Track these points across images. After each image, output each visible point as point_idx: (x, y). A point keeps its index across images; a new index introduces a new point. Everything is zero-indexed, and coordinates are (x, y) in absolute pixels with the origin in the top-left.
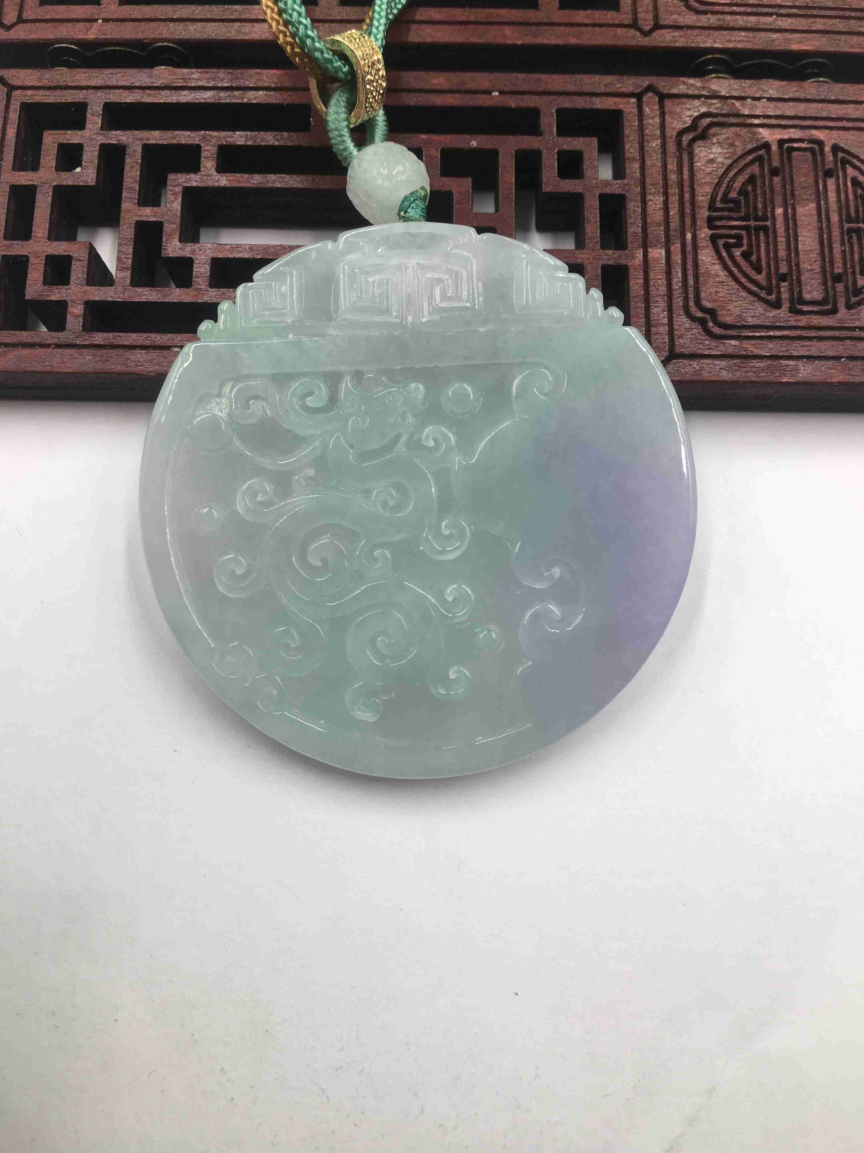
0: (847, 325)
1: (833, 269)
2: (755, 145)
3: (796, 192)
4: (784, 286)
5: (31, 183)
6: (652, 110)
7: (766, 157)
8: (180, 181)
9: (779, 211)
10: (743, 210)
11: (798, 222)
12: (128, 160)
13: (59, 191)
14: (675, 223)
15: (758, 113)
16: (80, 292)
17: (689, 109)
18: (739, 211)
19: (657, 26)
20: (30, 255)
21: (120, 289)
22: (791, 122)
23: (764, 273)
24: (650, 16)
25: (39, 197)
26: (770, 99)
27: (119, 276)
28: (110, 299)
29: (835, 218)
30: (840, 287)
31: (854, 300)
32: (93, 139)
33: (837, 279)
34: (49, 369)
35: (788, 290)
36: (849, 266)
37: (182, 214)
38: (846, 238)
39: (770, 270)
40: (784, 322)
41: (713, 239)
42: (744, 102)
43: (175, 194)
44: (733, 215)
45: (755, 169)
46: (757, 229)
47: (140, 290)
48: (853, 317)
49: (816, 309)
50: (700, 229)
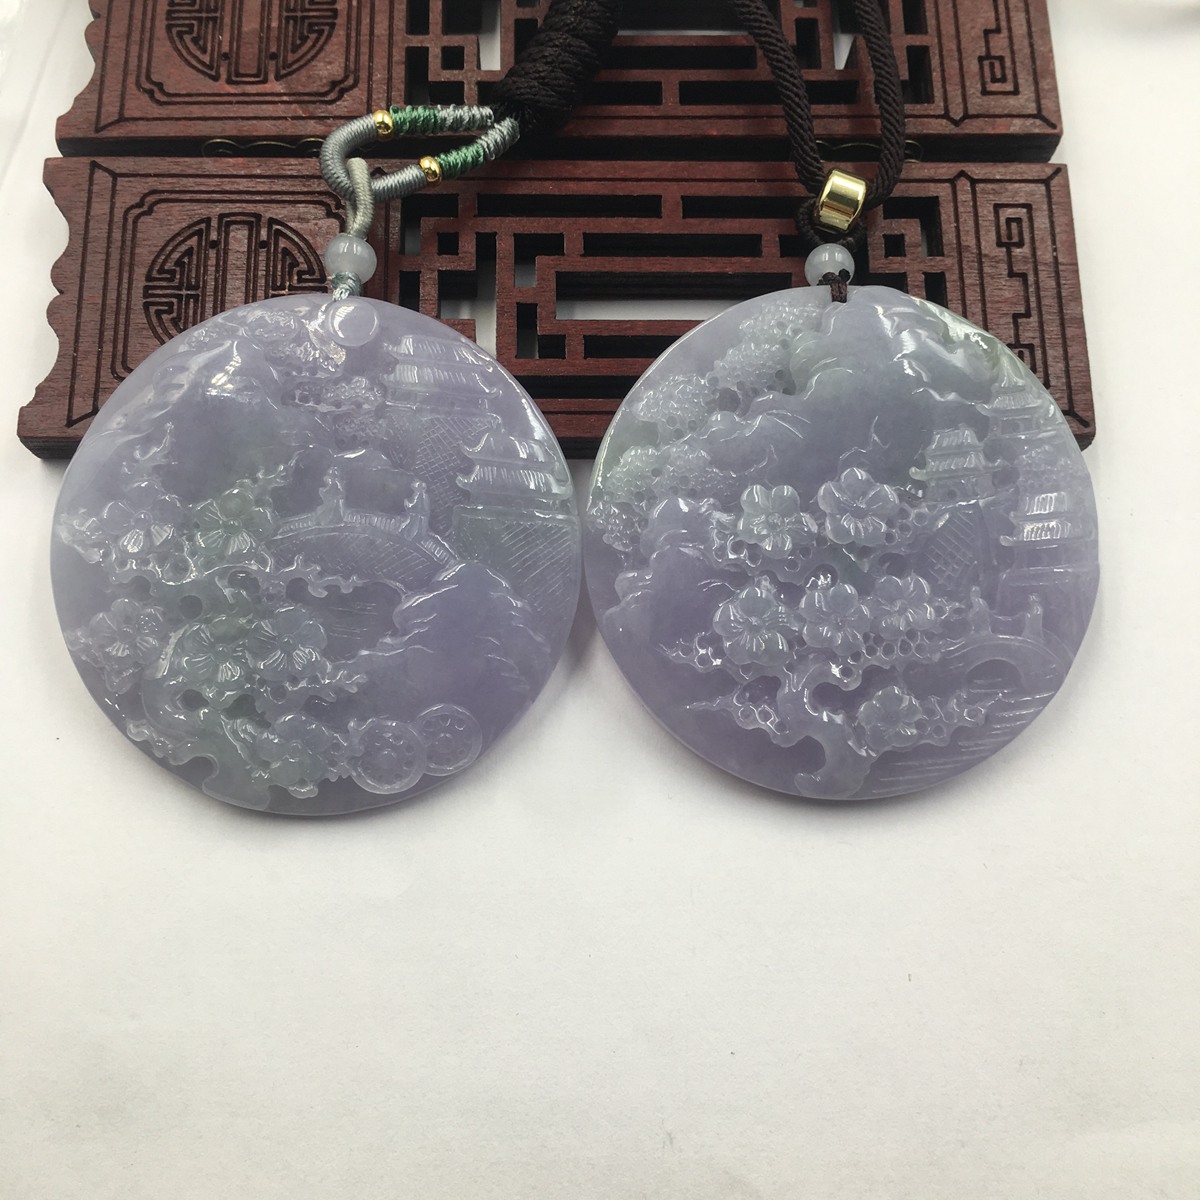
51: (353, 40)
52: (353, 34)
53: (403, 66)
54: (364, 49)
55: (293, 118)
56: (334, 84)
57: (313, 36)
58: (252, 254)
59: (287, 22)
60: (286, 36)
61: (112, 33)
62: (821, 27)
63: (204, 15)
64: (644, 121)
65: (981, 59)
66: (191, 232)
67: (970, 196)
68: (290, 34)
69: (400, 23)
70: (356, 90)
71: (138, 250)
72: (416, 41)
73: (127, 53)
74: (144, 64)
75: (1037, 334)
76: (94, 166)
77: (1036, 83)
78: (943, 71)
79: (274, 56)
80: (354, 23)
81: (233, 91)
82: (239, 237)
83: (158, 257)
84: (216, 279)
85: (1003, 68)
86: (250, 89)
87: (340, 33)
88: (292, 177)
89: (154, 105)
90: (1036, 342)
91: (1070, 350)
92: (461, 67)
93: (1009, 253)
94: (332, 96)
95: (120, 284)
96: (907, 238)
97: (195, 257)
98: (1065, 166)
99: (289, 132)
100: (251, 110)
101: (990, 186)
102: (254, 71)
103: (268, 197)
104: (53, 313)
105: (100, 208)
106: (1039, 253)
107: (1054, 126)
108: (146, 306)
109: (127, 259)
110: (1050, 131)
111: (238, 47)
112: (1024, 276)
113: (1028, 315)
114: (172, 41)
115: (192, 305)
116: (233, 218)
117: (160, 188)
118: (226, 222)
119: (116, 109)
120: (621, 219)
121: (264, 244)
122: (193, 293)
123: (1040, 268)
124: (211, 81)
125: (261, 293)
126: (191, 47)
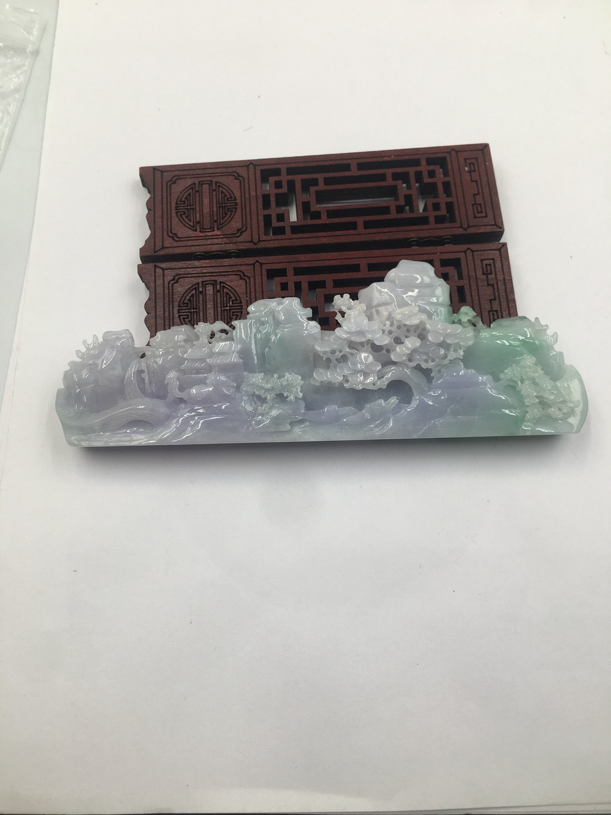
51: (244, 214)
52: (244, 211)
53: (263, 222)
54: (248, 217)
55: (225, 244)
56: (238, 230)
57: (229, 213)
58: (214, 295)
59: (219, 208)
60: (220, 213)
61: (156, 216)
62: (414, 197)
63: (189, 207)
64: (351, 236)
65: (473, 205)
66: (192, 288)
67: (472, 257)
69: (261, 206)
70: (247, 232)
71: (174, 296)
72: (267, 212)
73: (163, 222)
74: (169, 227)
75: (499, 306)
76: (156, 266)
77: (494, 212)
78: (459, 210)
79: (216, 221)
80: (244, 207)
81: (202, 235)
82: (210, 290)
83: (182, 298)
84: (203, 306)
85: (481, 208)
86: (210, 234)
87: (239, 211)
88: (227, 266)
89: (174, 242)
90: (498, 309)
91: (511, 311)
92: (283, 221)
93: (487, 276)
95: (169, 309)
96: (450, 275)
97: (195, 297)
98: (506, 243)
99: (224, 249)
100: (209, 242)
101: (480, 252)
102: (209, 227)
103: (219, 274)
104: (147, 321)
105: (160, 282)
106: (498, 276)
107: (501, 228)
108: (179, 316)
109: (171, 300)
110: (500, 230)
111: (203, 218)
112: (493, 285)
113: (495, 299)
114: (178, 218)
115: (195, 315)
116: (207, 282)
117: (180, 273)
118: (205, 284)
119: (161, 244)
120: (346, 274)
121: (219, 291)
122: (195, 310)
123: (499, 282)
124: (194, 232)
125: (219, 309)
126: (186, 219)
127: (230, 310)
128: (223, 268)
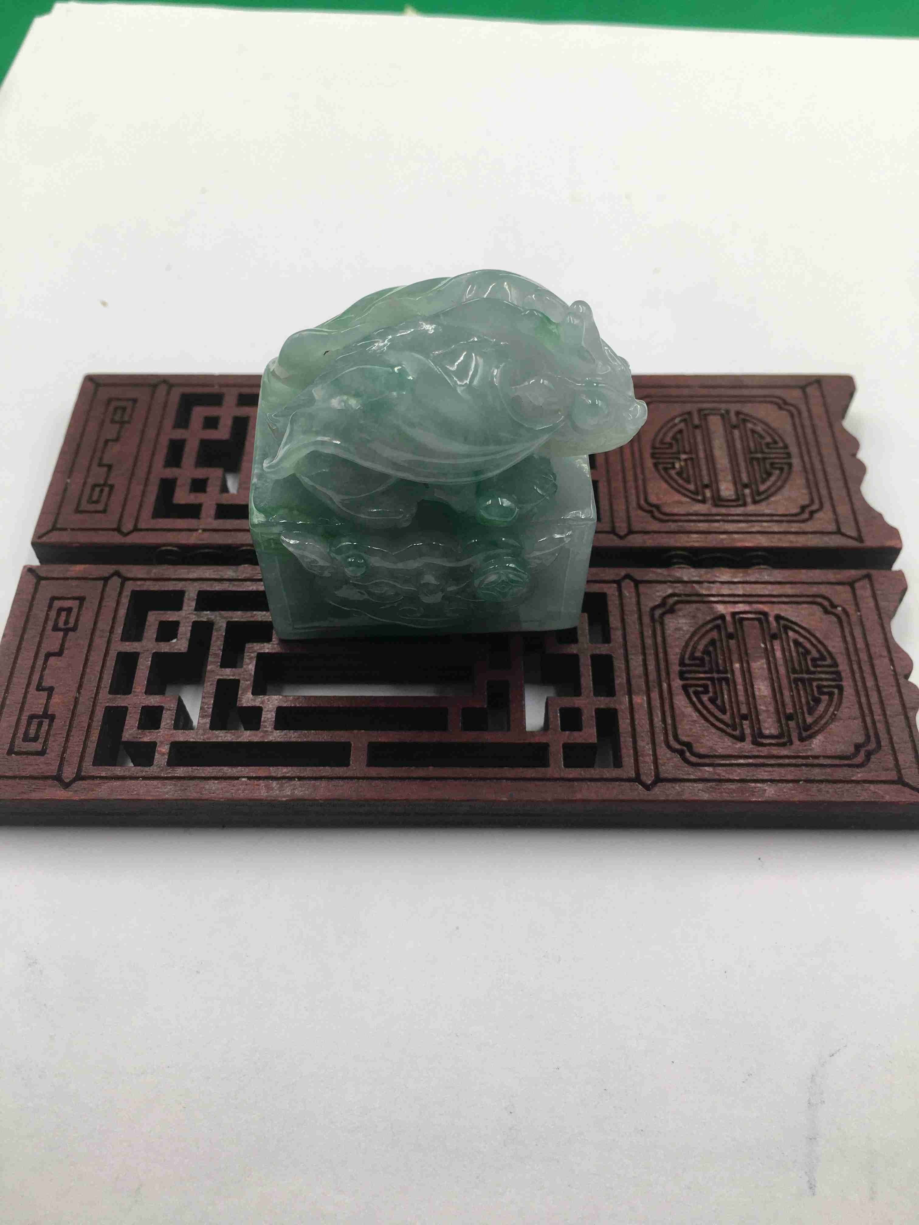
0: (801, 754)
1: (785, 709)
2: (712, 617)
3: (749, 652)
4: (746, 724)
5: (135, 650)
6: (629, 592)
7: (722, 626)
8: (255, 648)
9: (737, 666)
10: (707, 665)
11: (754, 675)
12: (215, 633)
13: (157, 656)
14: (653, 676)
15: (714, 593)
16: (168, 735)
17: (658, 591)
18: (704, 666)
19: (631, 532)
20: (129, 706)
21: (201, 732)
22: (740, 599)
23: (728, 714)
24: (624, 525)
25: (141, 660)
26: (722, 583)
27: (201, 721)
28: (192, 740)
29: (782, 670)
30: (792, 724)
31: (804, 734)
32: (188, 617)
33: (789, 717)
34: (135, 797)
35: (750, 727)
36: (798, 707)
37: (255, 672)
38: (793, 686)
39: (733, 711)
40: (748, 752)
41: (685, 688)
42: (701, 585)
43: (251, 658)
44: (700, 669)
45: (715, 634)
46: (720, 680)
47: (217, 732)
48: (805, 748)
49: (773, 741)
50: (674, 680)
51: (661, 652)
52: (661, 655)
54: (649, 642)
55: (702, 582)
56: (672, 611)
57: (698, 654)
65: (75, 628)
68: (720, 657)
69: (619, 665)
70: (652, 606)
71: (804, 481)
72: (602, 649)
73: (867, 644)
74: (847, 631)
76: (859, 540)
77: (31, 607)
79: (730, 636)
80: (662, 666)
81: (761, 606)
82: (727, 489)
85: (56, 621)
86: (746, 607)
87: (674, 658)
88: (693, 533)
89: (828, 595)
90: (107, 425)
93: (106, 480)
94: (671, 601)
99: (704, 570)
100: (741, 589)
103: (710, 518)
104: (854, 444)
105: (844, 509)
107: (30, 570)
108: (786, 447)
109: (810, 476)
112: (101, 465)
113: (107, 441)
116: (734, 504)
117: (800, 524)
118: (739, 500)
119: (858, 593)
121: (706, 486)
122: (753, 455)
124: (783, 614)
125: (702, 455)
126: (808, 646)
127: (679, 453)
128: (701, 529)
